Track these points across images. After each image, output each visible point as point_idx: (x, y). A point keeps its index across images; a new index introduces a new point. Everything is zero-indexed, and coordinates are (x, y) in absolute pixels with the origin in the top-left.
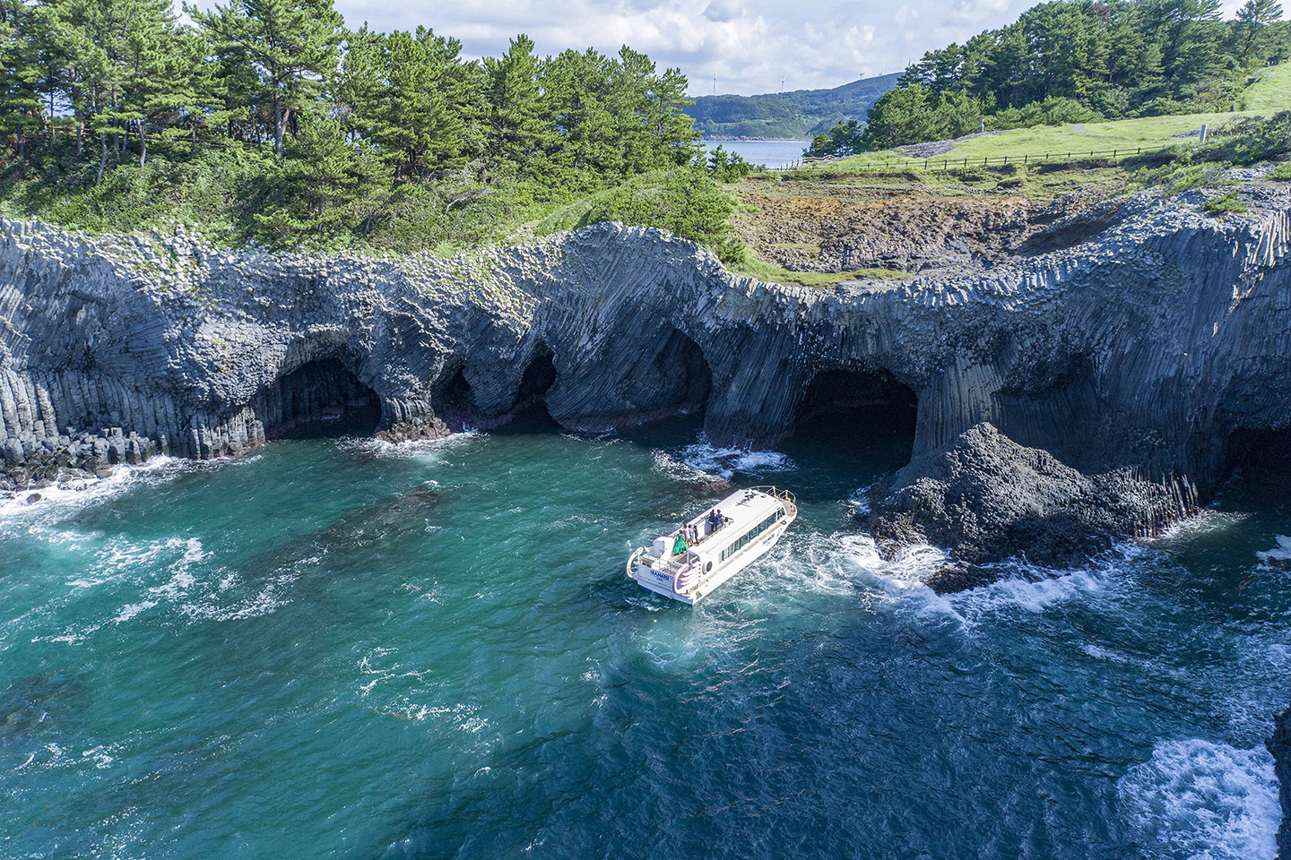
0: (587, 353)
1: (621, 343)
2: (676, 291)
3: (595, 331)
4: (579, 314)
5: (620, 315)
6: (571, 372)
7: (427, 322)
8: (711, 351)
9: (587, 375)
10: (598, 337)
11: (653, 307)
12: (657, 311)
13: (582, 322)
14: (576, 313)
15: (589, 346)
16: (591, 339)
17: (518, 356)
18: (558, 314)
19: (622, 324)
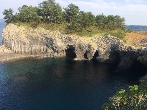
7: (83, 45)
8: (120, 55)
11: (113, 47)
14: (102, 47)
16: (103, 51)
17: (94, 52)
18: (99, 47)
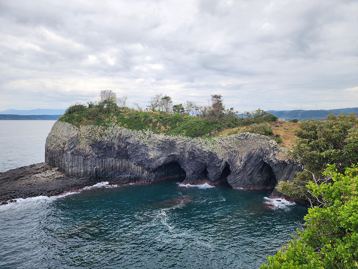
0: (239, 166)
1: (249, 164)
2: (264, 151)
3: (241, 161)
4: (237, 156)
5: (248, 157)
6: (234, 171)
8: (275, 169)
9: (239, 173)
10: (242, 162)
11: (258, 155)
12: (259, 157)
13: (238, 158)
14: (236, 155)
15: (240, 165)
16: (240, 163)
17: (220, 166)
18: (231, 155)
19: (249, 159)
